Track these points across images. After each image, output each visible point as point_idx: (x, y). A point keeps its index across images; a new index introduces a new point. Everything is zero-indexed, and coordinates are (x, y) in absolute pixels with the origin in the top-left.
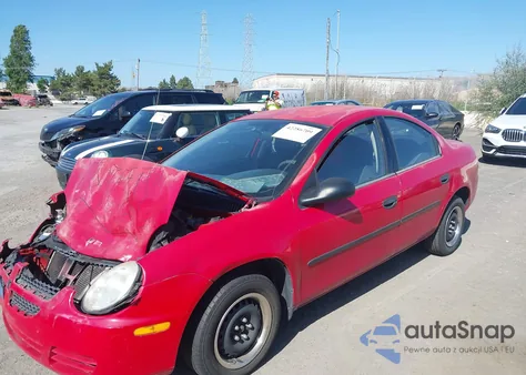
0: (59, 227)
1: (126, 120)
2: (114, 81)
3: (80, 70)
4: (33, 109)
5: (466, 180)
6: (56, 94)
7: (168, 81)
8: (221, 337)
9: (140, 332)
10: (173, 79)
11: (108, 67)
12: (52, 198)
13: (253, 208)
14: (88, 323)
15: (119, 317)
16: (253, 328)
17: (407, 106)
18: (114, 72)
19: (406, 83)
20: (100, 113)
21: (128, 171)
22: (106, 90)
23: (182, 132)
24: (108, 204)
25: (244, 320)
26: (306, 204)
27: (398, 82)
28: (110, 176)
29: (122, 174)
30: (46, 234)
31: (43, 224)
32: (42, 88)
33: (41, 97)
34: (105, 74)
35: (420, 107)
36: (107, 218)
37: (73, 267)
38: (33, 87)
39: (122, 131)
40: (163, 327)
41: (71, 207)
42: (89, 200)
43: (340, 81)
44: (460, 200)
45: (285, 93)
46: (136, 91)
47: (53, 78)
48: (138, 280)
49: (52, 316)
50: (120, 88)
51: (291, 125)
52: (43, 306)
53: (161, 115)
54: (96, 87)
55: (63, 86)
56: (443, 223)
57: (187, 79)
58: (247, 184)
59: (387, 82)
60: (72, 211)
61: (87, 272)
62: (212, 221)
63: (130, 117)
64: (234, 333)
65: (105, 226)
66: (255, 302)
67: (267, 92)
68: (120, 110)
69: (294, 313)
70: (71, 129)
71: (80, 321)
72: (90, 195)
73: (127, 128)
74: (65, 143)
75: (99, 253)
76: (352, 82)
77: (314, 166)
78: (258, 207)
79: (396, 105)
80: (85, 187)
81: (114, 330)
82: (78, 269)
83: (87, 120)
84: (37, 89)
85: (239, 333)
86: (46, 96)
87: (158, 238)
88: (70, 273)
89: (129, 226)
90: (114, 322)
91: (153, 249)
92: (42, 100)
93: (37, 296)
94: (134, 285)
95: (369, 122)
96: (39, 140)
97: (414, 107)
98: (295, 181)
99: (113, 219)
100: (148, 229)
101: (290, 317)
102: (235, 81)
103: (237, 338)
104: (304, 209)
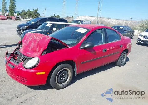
0: (20, 49)
1: (40, 25)
2: (38, 14)
3: (29, 11)
4: (15, 20)
5: (128, 47)
6: (22, 17)
7: (53, 15)
8: (58, 77)
9: (38, 73)
10: (55, 15)
11: (37, 10)
12: (19, 42)
13: (68, 48)
14: (26, 70)
15: (33, 69)
16: (66, 77)
17: (118, 27)
18: (38, 12)
19: (120, 21)
20: (33, 23)
21: (38, 36)
22: (36, 17)
23: (54, 29)
24: (33, 44)
25: (64, 74)
26: (82, 48)
27: (117, 21)
28: (34, 37)
29: (37, 37)
30: (17, 51)
31: (17, 49)
32: (18, 15)
33: (17, 17)
34: (36, 12)
35: (122, 28)
36: (32, 48)
37: (23, 59)
38: (16, 15)
39: (39, 28)
40: (44, 73)
41: (24, 44)
42: (28, 43)
43: (101, 19)
44: (125, 52)
45: (85, 21)
46: (43, 17)
47: (21, 12)
48: (38, 61)
49: (18, 68)
50: (40, 16)
51: (81, 28)
52: (16, 66)
53: (49, 24)
54: (33, 16)
55: (24, 15)
56: (120, 58)
57: (58, 15)
58: (68, 42)
59: (114, 20)
60: (24, 45)
61: (27, 60)
62: (58, 50)
63: (41, 24)
64: (61, 77)
65: (31, 49)
66: (67, 71)
67: (80, 21)
68: (39, 22)
69: (77, 75)
70: (25, 27)
71: (24, 70)
72: (28, 42)
73: (40, 27)
74: (23, 30)
75: (30, 56)
76: (105, 19)
77: (85, 39)
78: (69, 48)
79: (115, 27)
80: (27, 39)
81: (32, 72)
82: (24, 59)
83: (30, 24)
84: (17, 15)
85: (62, 77)
86: (19, 17)
87: (44, 53)
88: (23, 60)
89: (37, 50)
90: (32, 71)
91: (42, 55)
92: (18, 18)
93: (14, 64)
94: (37, 62)
95: (101, 29)
96: (16, 29)
97: (120, 28)
98: (79, 42)
99: (34, 48)
100: (42, 50)
101: (76, 76)
102: (72, 17)
103: (61, 78)
104: (81, 49)
